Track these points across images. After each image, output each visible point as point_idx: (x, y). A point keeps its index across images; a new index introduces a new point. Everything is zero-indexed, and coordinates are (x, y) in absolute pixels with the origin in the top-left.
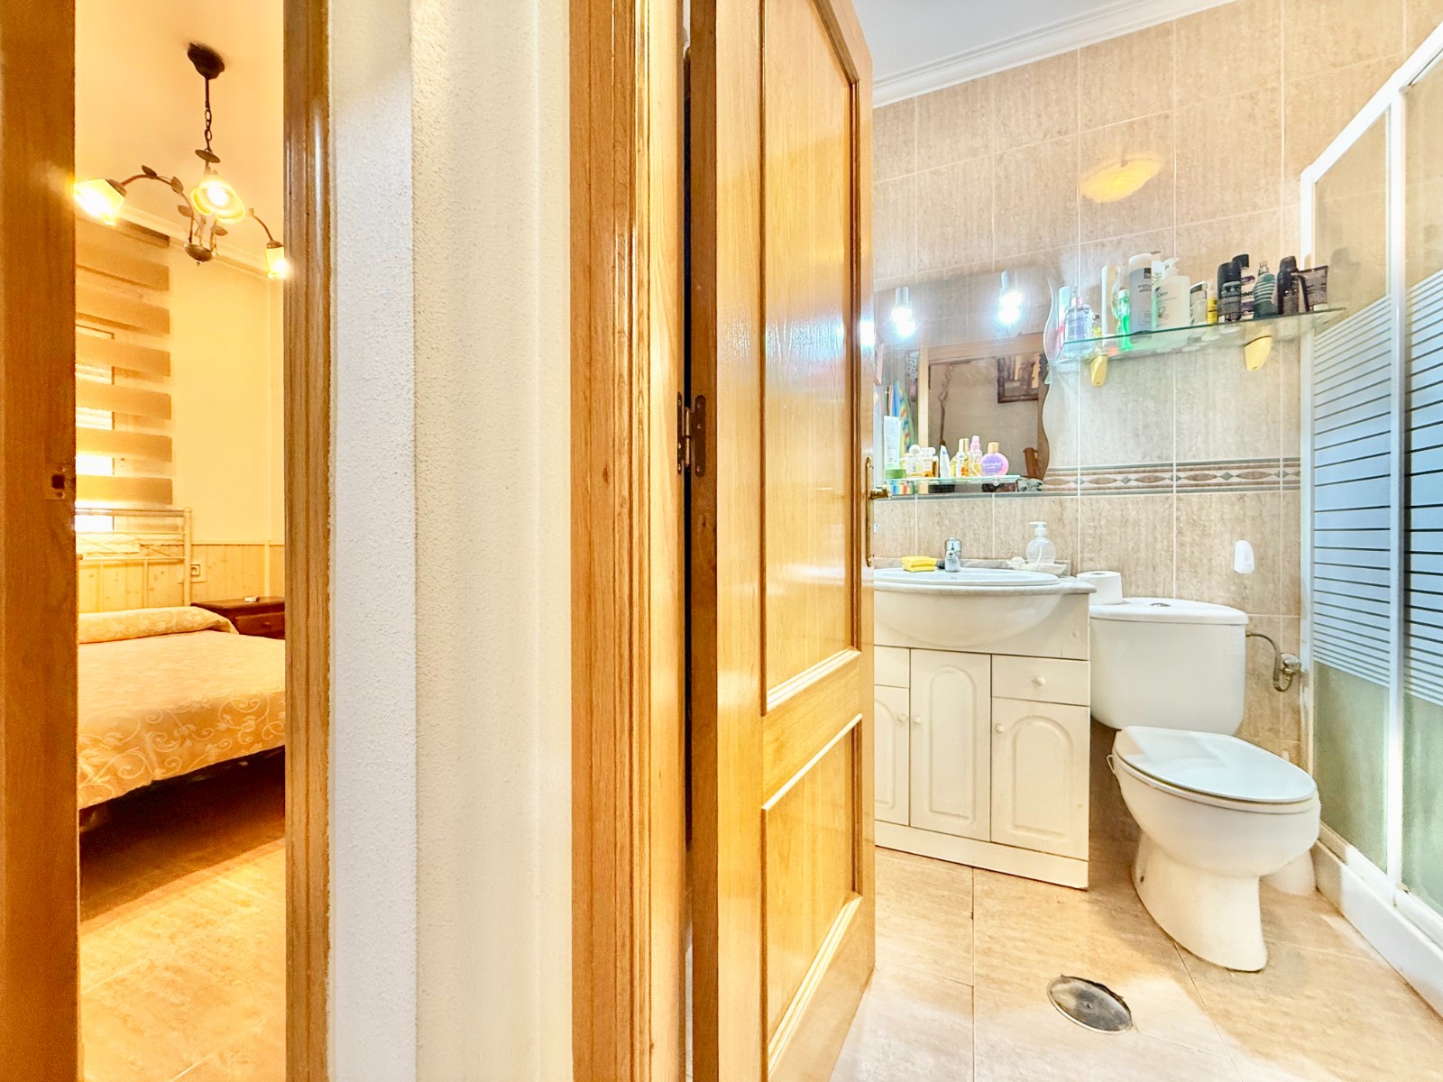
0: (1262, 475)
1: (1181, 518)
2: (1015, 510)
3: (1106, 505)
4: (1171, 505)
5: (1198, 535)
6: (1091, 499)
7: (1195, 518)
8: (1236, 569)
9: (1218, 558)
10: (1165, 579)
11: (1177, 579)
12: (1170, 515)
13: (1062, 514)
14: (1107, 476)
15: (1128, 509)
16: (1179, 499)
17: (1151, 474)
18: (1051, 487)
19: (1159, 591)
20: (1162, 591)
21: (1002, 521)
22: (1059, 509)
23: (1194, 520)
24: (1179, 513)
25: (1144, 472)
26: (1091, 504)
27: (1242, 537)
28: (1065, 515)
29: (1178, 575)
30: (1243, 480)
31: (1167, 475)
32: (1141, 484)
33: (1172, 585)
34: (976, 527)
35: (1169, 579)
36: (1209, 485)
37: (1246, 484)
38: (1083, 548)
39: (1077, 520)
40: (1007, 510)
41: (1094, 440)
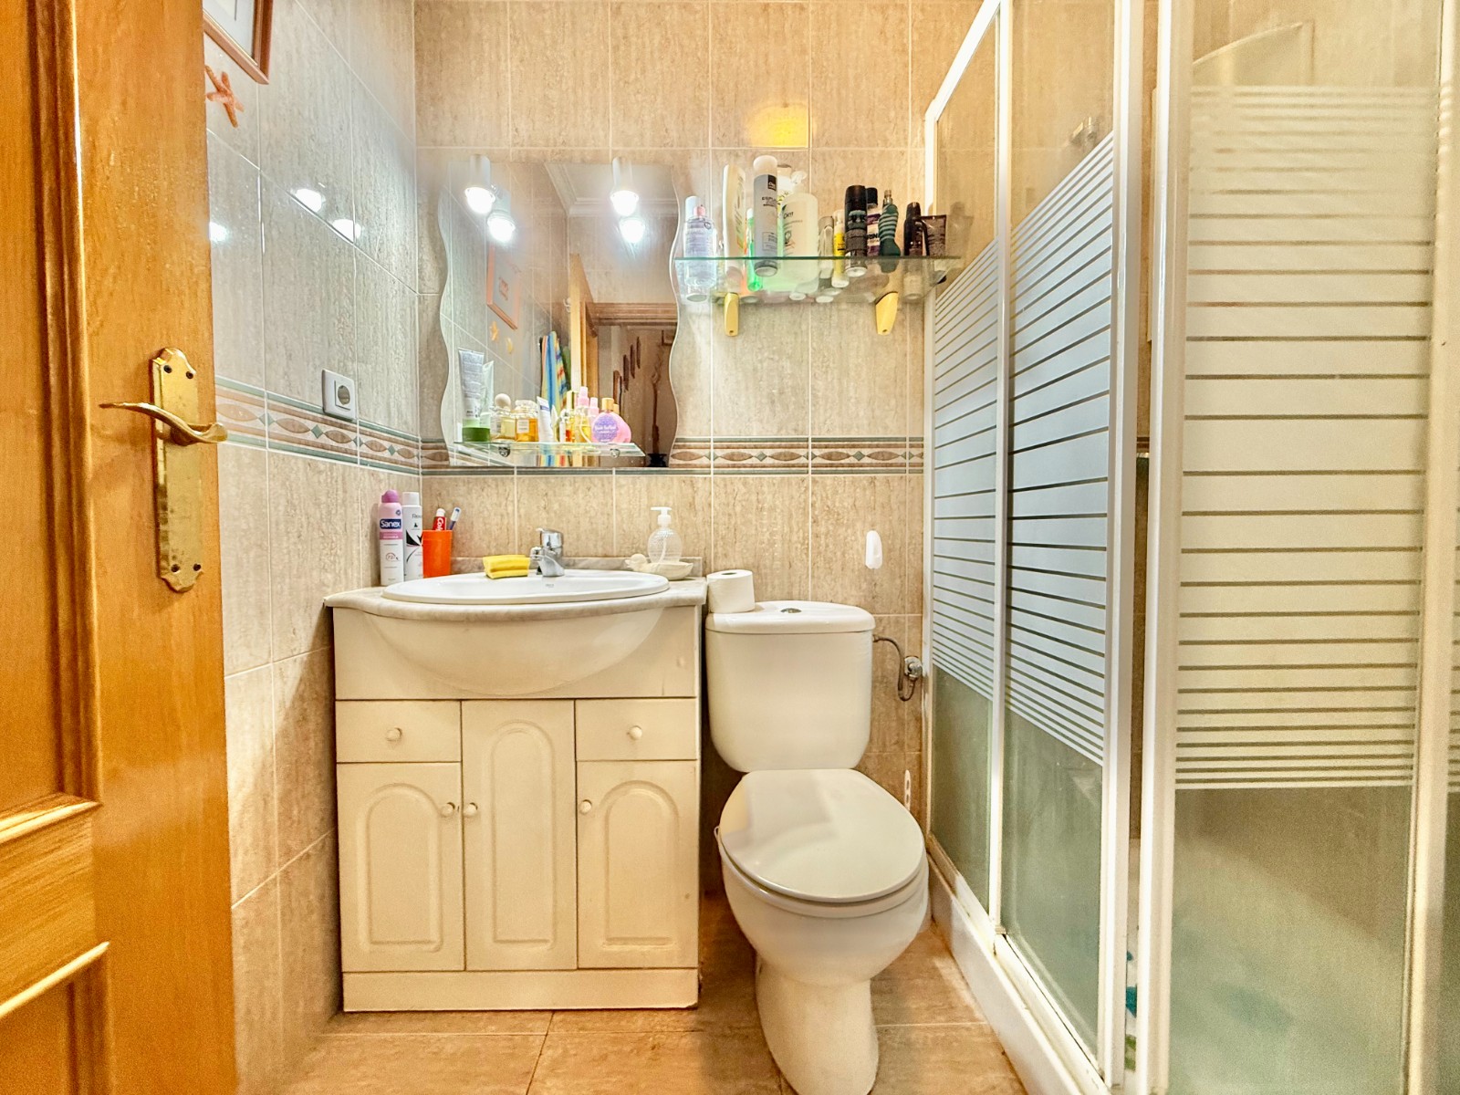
0: (891, 456)
1: (817, 505)
2: (640, 491)
3: (741, 487)
4: (807, 488)
5: (832, 524)
6: (724, 479)
7: (829, 503)
8: (867, 565)
9: (851, 551)
10: (800, 577)
11: (813, 577)
12: (805, 501)
13: (694, 498)
14: (742, 451)
15: (763, 493)
16: (814, 481)
17: (787, 450)
18: (681, 462)
19: (795, 592)
20: (797, 592)
21: (625, 506)
22: (690, 491)
23: (828, 506)
24: (815, 499)
25: (779, 447)
26: (725, 485)
27: (873, 527)
28: (697, 500)
29: (813, 572)
30: (874, 461)
31: (802, 452)
32: (776, 462)
33: (807, 584)
34: (592, 513)
35: (805, 577)
36: (843, 465)
37: (877, 465)
38: (716, 541)
39: (710, 505)
40: (631, 491)
41: (728, 404)
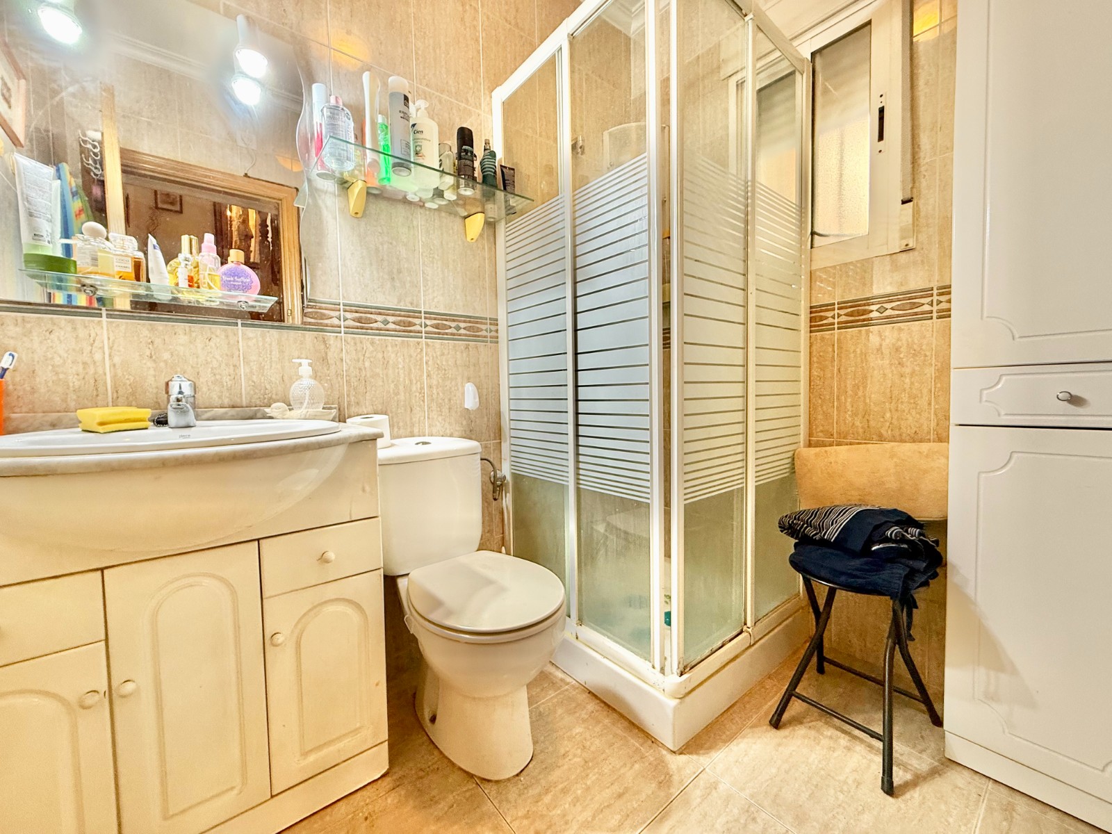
0: (478, 330)
1: (429, 363)
2: (270, 345)
3: (369, 345)
4: (422, 350)
5: (441, 377)
6: (354, 339)
7: (439, 362)
8: (466, 407)
9: (454, 398)
10: (419, 419)
11: (428, 418)
12: (421, 359)
13: (326, 354)
14: (369, 316)
15: (388, 352)
16: (427, 345)
17: (406, 318)
18: (312, 320)
19: (416, 431)
21: (254, 358)
22: (323, 347)
23: (437, 364)
24: (428, 358)
25: (400, 316)
26: (355, 344)
27: (469, 380)
28: (330, 355)
29: (428, 414)
30: (468, 333)
31: (417, 321)
32: (398, 327)
33: (424, 424)
35: (422, 418)
36: (447, 334)
37: (469, 336)
38: (349, 391)
39: (342, 360)
40: (261, 344)
41: (355, 275)
